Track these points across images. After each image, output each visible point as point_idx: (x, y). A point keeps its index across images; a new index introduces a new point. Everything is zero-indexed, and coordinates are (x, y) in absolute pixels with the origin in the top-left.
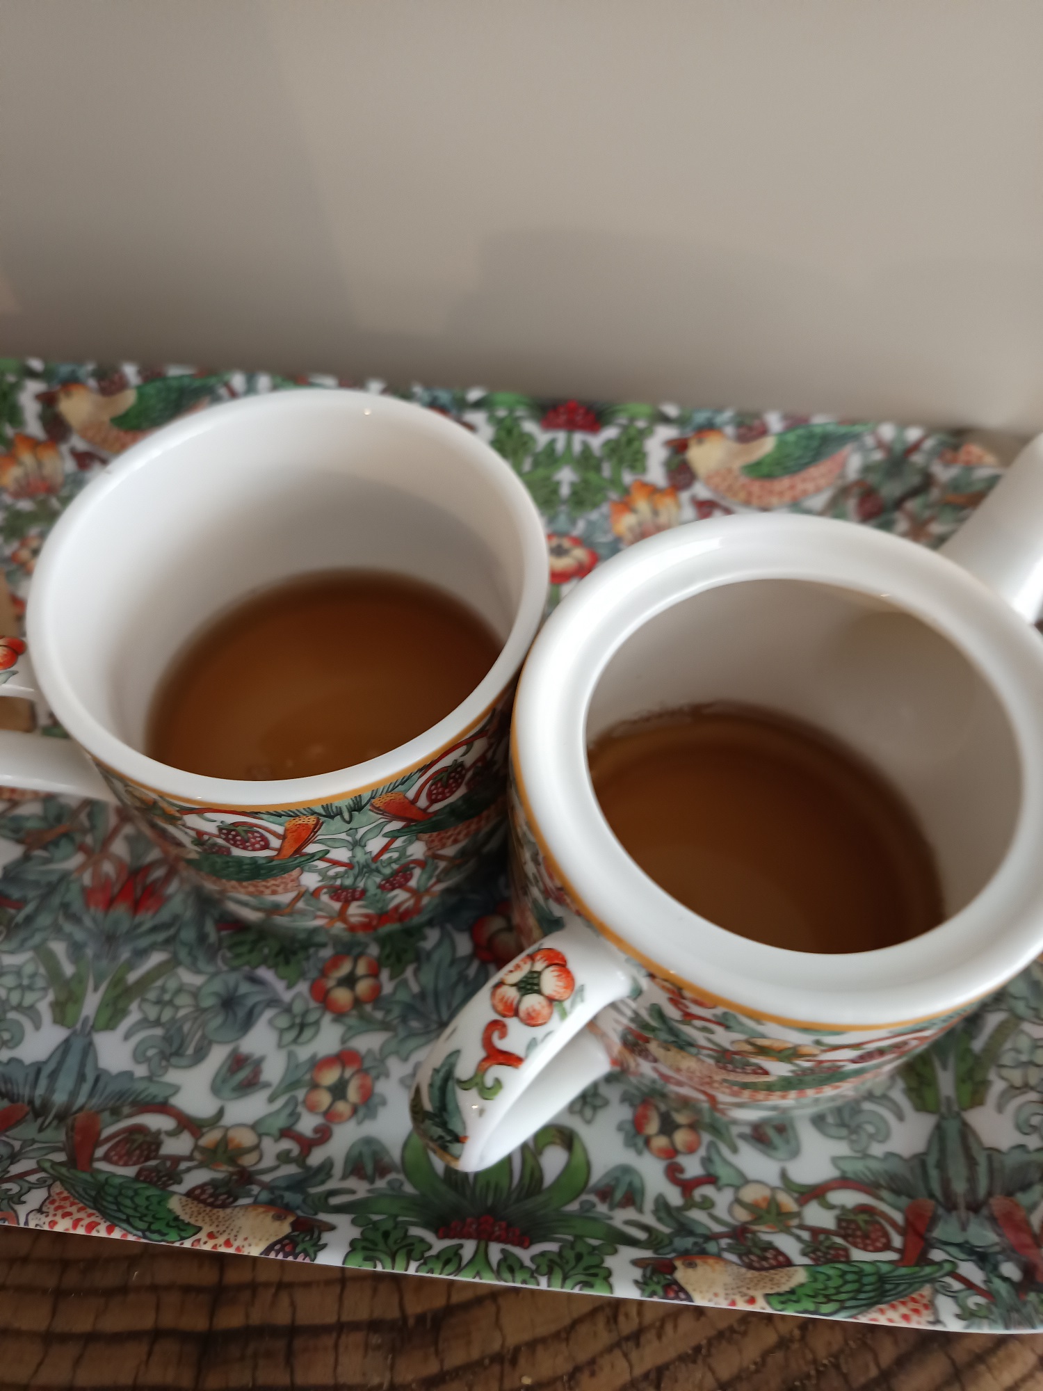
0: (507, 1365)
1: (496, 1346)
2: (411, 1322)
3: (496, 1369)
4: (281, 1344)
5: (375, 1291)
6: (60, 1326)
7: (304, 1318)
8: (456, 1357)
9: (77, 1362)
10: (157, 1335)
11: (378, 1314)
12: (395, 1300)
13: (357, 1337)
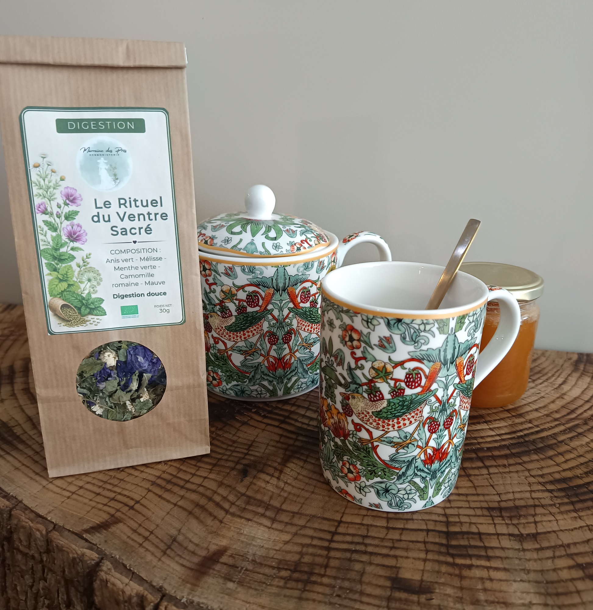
0: (566, 548)
1: (560, 543)
2: (525, 535)
3: (562, 548)
4: (476, 536)
5: (508, 527)
6: (390, 525)
7: (482, 531)
8: (545, 544)
9: (401, 534)
10: (428, 531)
11: (511, 532)
12: (517, 530)
13: (507, 537)
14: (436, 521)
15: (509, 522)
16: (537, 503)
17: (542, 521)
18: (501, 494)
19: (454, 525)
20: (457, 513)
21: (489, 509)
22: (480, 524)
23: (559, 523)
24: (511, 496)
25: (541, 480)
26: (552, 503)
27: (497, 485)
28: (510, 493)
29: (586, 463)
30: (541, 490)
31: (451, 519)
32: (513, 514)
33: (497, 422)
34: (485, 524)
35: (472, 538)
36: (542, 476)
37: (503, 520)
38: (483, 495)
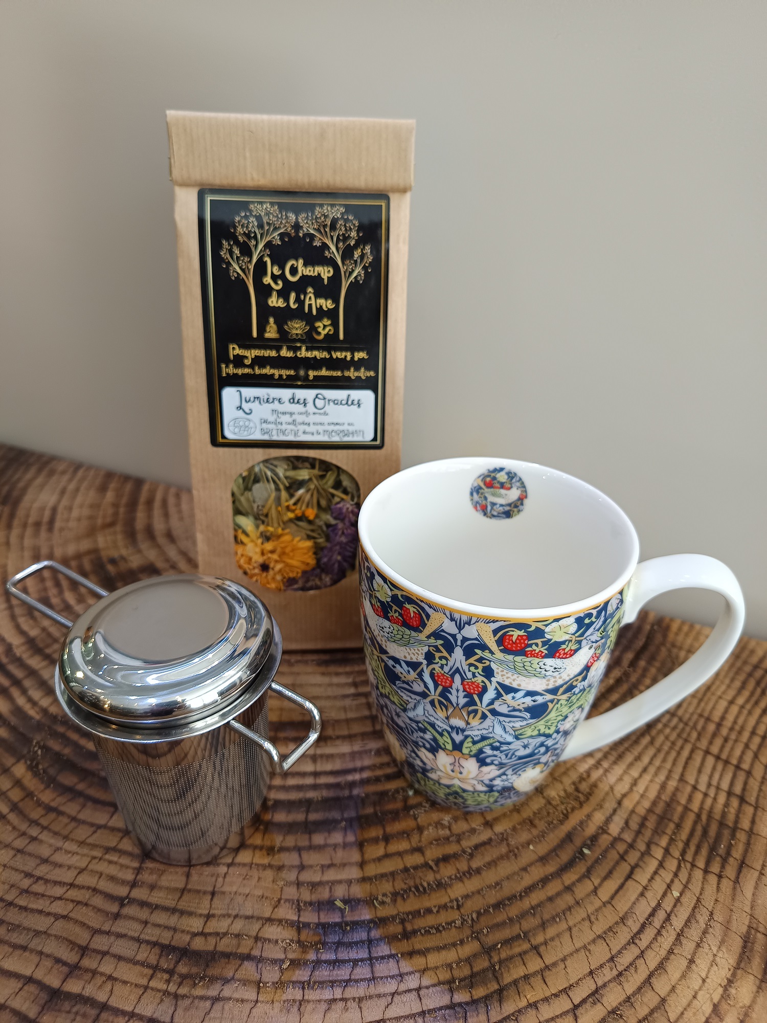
14: (58, 961)
15: (172, 988)
16: (256, 953)
17: (230, 999)
18: (213, 916)
19: (79, 978)
20: (105, 948)
21: (166, 949)
22: (125, 983)
23: (254, 1011)
24: (222, 925)
25: (306, 896)
26: (282, 956)
27: (223, 893)
28: (229, 916)
29: (416, 868)
30: (287, 921)
31: (86, 963)
32: (194, 970)
33: (338, 742)
34: (132, 984)
35: (84, 1016)
36: (314, 886)
37: (168, 982)
38: (182, 913)
